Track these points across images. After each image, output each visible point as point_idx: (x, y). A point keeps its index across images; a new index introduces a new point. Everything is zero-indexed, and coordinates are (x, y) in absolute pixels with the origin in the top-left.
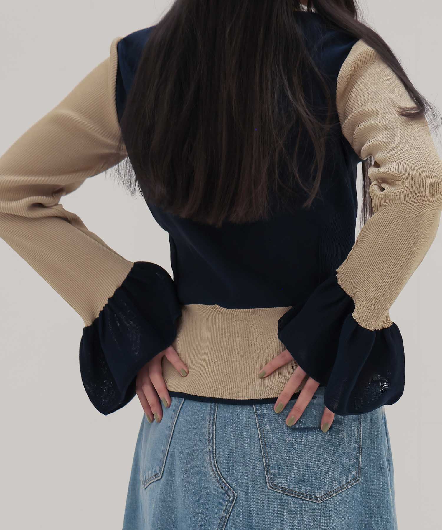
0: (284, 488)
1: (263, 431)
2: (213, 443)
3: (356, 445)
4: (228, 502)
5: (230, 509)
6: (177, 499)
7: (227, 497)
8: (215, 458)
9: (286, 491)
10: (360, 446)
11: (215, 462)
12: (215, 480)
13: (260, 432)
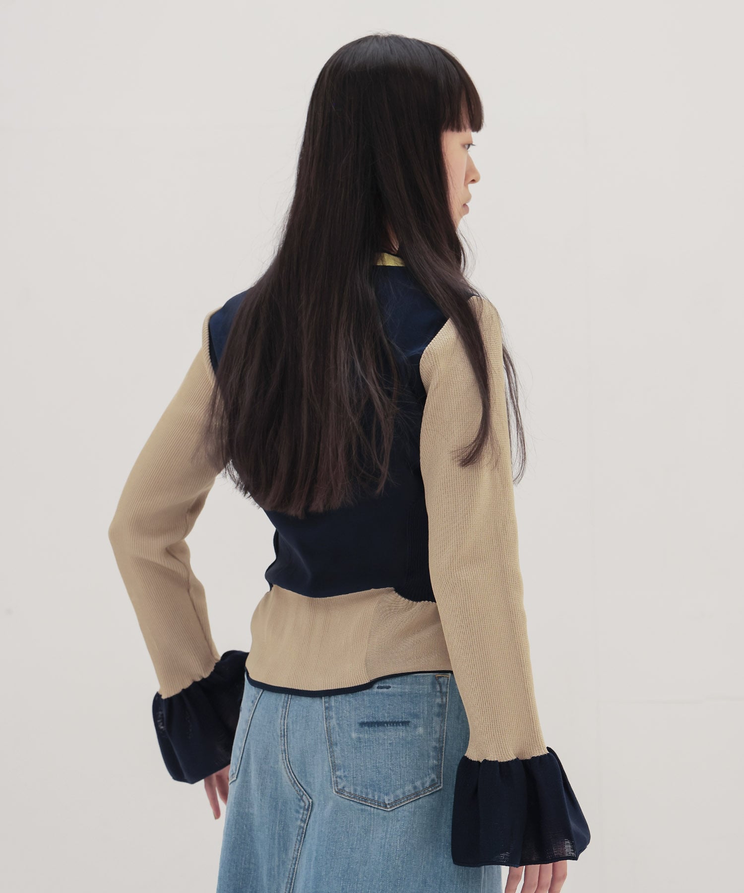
0: (350, 793)
1: (329, 726)
2: (285, 740)
3: (437, 745)
4: (304, 809)
5: (307, 817)
6: (254, 805)
7: (302, 804)
8: (287, 758)
9: (352, 796)
10: (443, 746)
11: (288, 763)
12: (290, 783)
13: (327, 728)
